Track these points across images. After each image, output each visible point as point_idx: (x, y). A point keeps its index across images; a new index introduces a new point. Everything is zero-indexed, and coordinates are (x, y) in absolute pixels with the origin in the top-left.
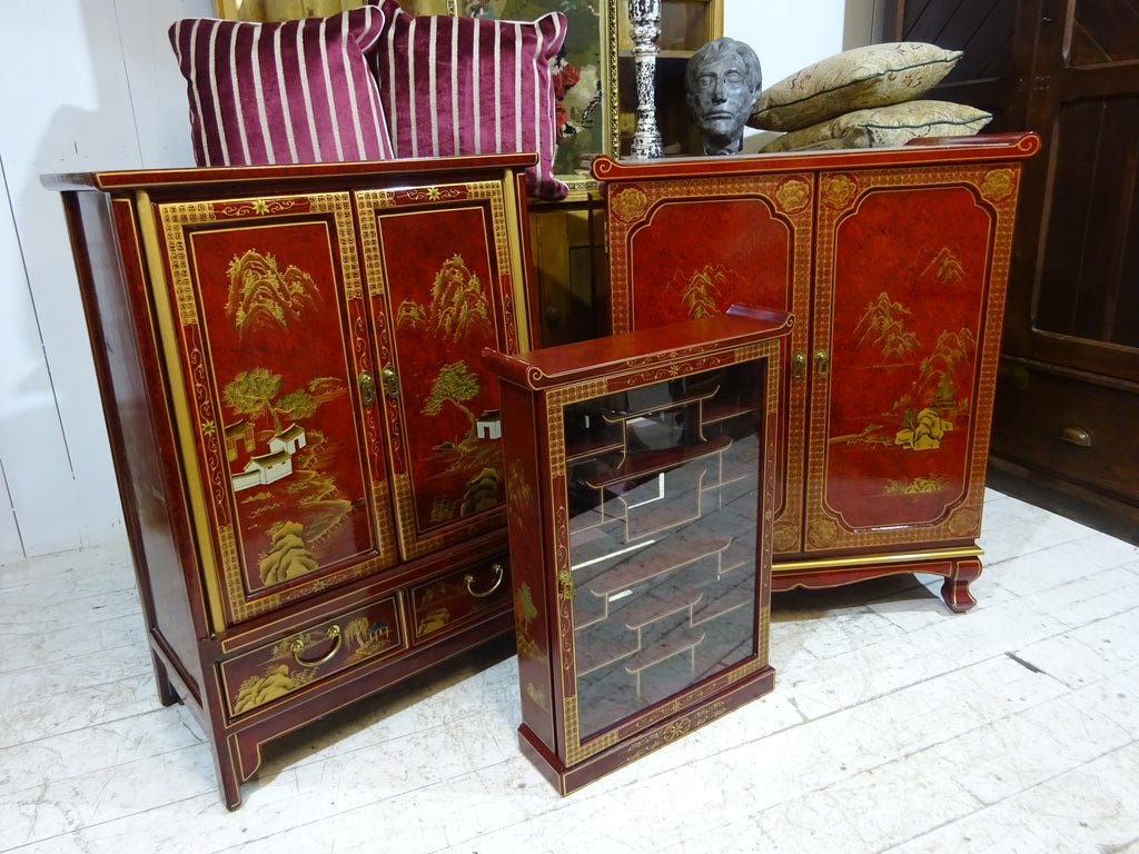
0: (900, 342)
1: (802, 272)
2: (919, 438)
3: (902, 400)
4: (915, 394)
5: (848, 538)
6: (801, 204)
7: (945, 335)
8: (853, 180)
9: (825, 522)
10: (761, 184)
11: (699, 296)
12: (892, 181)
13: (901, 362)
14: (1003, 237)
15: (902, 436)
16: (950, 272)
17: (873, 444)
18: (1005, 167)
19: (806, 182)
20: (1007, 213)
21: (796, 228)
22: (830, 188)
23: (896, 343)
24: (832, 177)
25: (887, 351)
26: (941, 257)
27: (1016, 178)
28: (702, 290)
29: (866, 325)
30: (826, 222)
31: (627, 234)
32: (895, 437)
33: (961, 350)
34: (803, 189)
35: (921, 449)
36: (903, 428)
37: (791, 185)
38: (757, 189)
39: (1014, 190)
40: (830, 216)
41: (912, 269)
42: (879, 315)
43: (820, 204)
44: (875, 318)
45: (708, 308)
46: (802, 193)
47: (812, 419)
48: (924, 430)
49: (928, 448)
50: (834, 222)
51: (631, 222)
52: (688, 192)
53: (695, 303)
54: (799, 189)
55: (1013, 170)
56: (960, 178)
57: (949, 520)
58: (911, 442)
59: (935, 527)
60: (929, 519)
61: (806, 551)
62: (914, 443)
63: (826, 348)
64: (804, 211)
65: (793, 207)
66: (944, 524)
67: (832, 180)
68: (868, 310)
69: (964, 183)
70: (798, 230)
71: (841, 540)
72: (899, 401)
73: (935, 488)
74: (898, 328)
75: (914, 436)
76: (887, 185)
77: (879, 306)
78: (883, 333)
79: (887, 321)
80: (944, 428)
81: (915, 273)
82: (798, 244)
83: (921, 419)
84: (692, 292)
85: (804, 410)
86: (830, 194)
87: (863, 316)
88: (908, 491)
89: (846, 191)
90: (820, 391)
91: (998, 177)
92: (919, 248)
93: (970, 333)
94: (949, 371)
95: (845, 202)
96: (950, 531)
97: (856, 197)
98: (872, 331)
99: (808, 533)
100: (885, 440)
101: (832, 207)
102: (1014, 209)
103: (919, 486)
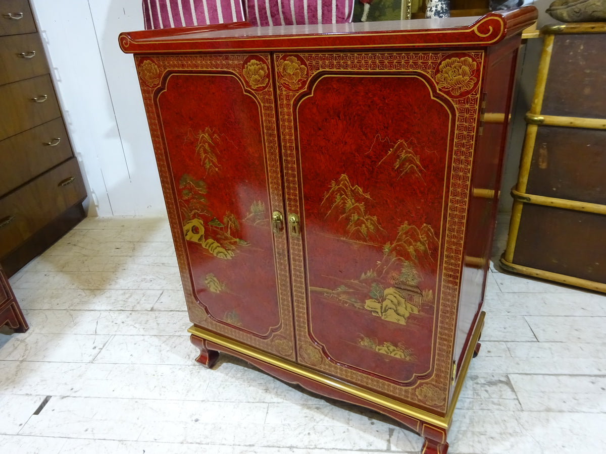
0: (365, 223)
1: (272, 144)
2: (386, 311)
3: (369, 274)
4: (380, 273)
5: (330, 366)
6: (262, 83)
7: (405, 226)
8: (303, 63)
9: (311, 347)
10: (230, 62)
11: (205, 151)
12: (339, 66)
13: (365, 241)
14: (464, 137)
15: (370, 304)
16: (408, 166)
17: (346, 303)
18: (464, 55)
19: (264, 62)
20: (468, 111)
21: (262, 105)
22: (284, 69)
23: (359, 223)
24: (284, 58)
25: (352, 228)
26: (396, 150)
27: (478, 70)
28: (207, 146)
29: (331, 200)
30: (285, 102)
31: (152, 95)
32: (365, 303)
33: (424, 245)
34: (263, 69)
35: (387, 319)
36: (371, 298)
37: (253, 64)
38: (228, 66)
39: (476, 84)
40: (287, 96)
41: (368, 157)
42: (341, 195)
43: (277, 84)
44: (338, 196)
45: (212, 161)
46: (262, 72)
47: (292, 267)
48: (390, 305)
49: (396, 321)
50: (292, 103)
51: (153, 87)
52: (183, 66)
53: (204, 156)
54: (260, 69)
55: (474, 60)
56: (412, 67)
57: (417, 387)
58: (379, 311)
59: (404, 388)
60: (399, 379)
61: (299, 362)
62: (382, 313)
63: (297, 213)
64: (266, 89)
65: (257, 85)
66: (412, 389)
67: (286, 62)
68: (331, 188)
69: (416, 72)
70: (264, 106)
71: (324, 365)
72: (365, 274)
73: (403, 357)
74: (360, 210)
75: (382, 307)
76: (335, 70)
77: (341, 185)
78: (347, 211)
79: (349, 200)
80: (410, 310)
81: (373, 161)
82: (265, 119)
83: (387, 295)
84: (200, 147)
85: (286, 258)
86: (285, 75)
87: (328, 192)
88: (379, 350)
89: (299, 73)
90: (296, 247)
91: (455, 67)
92: (374, 137)
93: (432, 230)
94: (412, 260)
95: (298, 84)
96: (417, 397)
97: (308, 80)
98: (337, 207)
99: (299, 351)
100: (356, 302)
101: (288, 88)
102: (477, 107)
103: (389, 350)
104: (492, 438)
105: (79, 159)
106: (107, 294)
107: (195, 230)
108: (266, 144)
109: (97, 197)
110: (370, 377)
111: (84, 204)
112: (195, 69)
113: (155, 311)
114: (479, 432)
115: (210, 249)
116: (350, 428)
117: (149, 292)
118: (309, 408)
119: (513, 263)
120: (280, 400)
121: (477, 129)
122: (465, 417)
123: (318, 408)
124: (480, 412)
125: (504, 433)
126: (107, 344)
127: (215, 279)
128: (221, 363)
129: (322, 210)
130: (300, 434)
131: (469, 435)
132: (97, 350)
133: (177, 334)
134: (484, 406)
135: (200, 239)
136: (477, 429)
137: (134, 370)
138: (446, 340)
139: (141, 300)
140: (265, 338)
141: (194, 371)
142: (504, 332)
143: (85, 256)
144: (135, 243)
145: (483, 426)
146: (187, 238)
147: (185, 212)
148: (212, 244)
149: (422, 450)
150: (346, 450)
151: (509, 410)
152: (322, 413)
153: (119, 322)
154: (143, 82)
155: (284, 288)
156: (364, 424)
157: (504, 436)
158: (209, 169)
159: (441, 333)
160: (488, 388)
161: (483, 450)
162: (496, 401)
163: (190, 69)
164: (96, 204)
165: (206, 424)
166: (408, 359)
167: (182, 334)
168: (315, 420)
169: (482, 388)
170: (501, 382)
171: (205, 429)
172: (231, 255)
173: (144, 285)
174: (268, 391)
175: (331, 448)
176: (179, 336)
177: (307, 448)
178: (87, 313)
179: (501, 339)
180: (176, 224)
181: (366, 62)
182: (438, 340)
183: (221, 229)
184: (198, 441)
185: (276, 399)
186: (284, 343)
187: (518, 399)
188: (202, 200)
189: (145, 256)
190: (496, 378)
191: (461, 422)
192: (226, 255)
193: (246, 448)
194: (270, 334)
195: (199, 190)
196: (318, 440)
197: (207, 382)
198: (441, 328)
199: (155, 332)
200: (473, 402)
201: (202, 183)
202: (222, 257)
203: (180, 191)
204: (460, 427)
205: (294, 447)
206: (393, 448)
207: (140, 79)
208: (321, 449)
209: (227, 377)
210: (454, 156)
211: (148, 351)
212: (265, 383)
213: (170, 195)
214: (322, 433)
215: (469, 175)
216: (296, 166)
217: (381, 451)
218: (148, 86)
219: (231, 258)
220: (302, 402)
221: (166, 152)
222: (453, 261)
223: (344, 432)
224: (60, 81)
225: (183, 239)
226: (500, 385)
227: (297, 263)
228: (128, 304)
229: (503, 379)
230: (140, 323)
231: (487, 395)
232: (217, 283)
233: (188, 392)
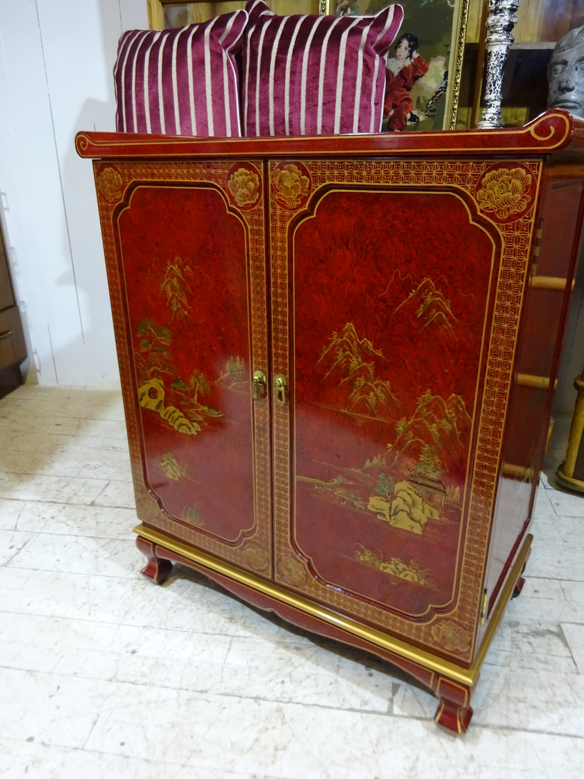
0: (373, 391)
1: (258, 281)
2: (396, 513)
3: (375, 461)
4: (390, 460)
5: (317, 588)
6: (251, 199)
7: (427, 396)
8: (305, 172)
9: (293, 561)
10: (213, 171)
11: (173, 289)
12: (352, 178)
13: (373, 415)
14: (511, 276)
15: (375, 503)
16: (435, 314)
17: (344, 500)
18: (516, 165)
19: (255, 172)
20: (517, 240)
21: (249, 227)
22: (280, 181)
23: (366, 390)
24: (281, 167)
25: (356, 397)
26: (421, 291)
27: (534, 185)
28: (175, 281)
29: (330, 358)
30: (279, 224)
31: (111, 213)
32: (369, 502)
33: (451, 422)
34: (253, 180)
35: (397, 526)
36: (378, 495)
37: (241, 175)
38: (209, 176)
39: (530, 204)
40: (282, 216)
41: (383, 300)
42: (345, 350)
43: (270, 200)
45: (181, 301)
46: (252, 185)
47: (275, 447)
48: (402, 506)
49: (408, 529)
50: (287, 225)
51: (113, 203)
52: (153, 175)
53: (171, 295)
54: (249, 180)
55: (528, 172)
56: (446, 180)
57: (433, 624)
58: (387, 513)
59: (415, 624)
60: (410, 612)
61: (276, 580)
62: (390, 516)
63: (285, 374)
64: (256, 207)
65: (245, 201)
66: (427, 626)
67: (283, 171)
68: (332, 341)
69: (451, 187)
70: (252, 230)
71: (310, 586)
72: (371, 460)
73: (416, 579)
74: (369, 372)
75: (390, 508)
76: (345, 183)
77: (345, 338)
78: (351, 373)
79: (354, 358)
80: (428, 513)
81: (388, 306)
82: (252, 246)
83: (398, 492)
84: (167, 283)
85: (268, 435)
86: (281, 188)
87: (327, 346)
88: (384, 568)
89: (298, 186)
90: (282, 420)
91: (503, 182)
92: (392, 273)
93: (463, 403)
94: (434, 444)
95: (298, 201)
96: (433, 637)
97: (309, 195)
98: (338, 367)
99: (277, 564)
100: (356, 500)
101: (284, 206)
102: (530, 235)
103: (397, 568)
104: (534, 707)
105: (22, 309)
106: (37, 480)
107: (153, 393)
108: (251, 280)
109: (39, 359)
110: (370, 606)
111: (23, 367)
112: (167, 180)
113: (96, 506)
114: (517, 698)
115: (170, 420)
116: (339, 679)
117: (91, 482)
118: (286, 647)
119: (574, 477)
120: (248, 634)
121: (530, 265)
122: (498, 676)
123: (298, 649)
124: (520, 671)
125: (552, 702)
126: (28, 544)
127: (174, 461)
128: (175, 579)
129: (318, 371)
130: (270, 681)
131: (503, 700)
132: (14, 550)
133: (121, 537)
134: (525, 663)
135: (158, 406)
136: (514, 694)
137: (58, 579)
138: (475, 558)
139: (79, 491)
140: (233, 544)
141: (138, 587)
142: (558, 568)
143: (15, 431)
144: (81, 420)
145: (522, 691)
146: (142, 404)
147: (142, 369)
148: (173, 413)
149: (436, 716)
150: (332, 708)
151: (560, 671)
152: (304, 655)
153: (48, 516)
154: (102, 196)
155: (262, 476)
156: (359, 675)
157: (551, 706)
158: (176, 312)
159: (469, 548)
160: (532, 639)
161: (521, 722)
162: (542, 657)
163: (162, 180)
164: (37, 368)
165: (146, 658)
166: (422, 582)
167: (127, 538)
168: (293, 664)
169: (525, 640)
170: (550, 632)
171: (144, 665)
172: (196, 429)
173: (86, 472)
174: (233, 621)
175: (312, 703)
176: (124, 540)
177: (278, 701)
178: (9, 502)
179: (554, 576)
180: (129, 384)
181: (387, 173)
182: (464, 558)
183: (186, 393)
184: (132, 680)
185: (242, 632)
186: (257, 552)
187: (572, 657)
188: (165, 354)
189: (91, 437)
190: (543, 627)
191: (493, 682)
192: (189, 429)
193: (195, 695)
194: (241, 539)
195: (161, 340)
196: (295, 692)
197: (153, 603)
198: (470, 540)
199: (92, 533)
200: (510, 656)
201: (166, 331)
202: (184, 432)
203: (137, 341)
204: (491, 689)
205: (260, 699)
206: (396, 710)
207: (99, 191)
208: (297, 703)
209: (180, 598)
210: (496, 302)
211: (80, 557)
212: (230, 610)
213: (124, 345)
214: (301, 682)
215: (516, 328)
216: (287, 310)
217: (380, 713)
218: (107, 201)
219: (196, 433)
220: (276, 639)
221: (123, 289)
222: (489, 447)
223: (331, 684)
224: (7, 209)
225: (137, 405)
226: (549, 636)
227: (282, 442)
228: (62, 495)
229: (554, 629)
230: (75, 520)
231: (530, 649)
232: (176, 467)
233: (126, 613)
